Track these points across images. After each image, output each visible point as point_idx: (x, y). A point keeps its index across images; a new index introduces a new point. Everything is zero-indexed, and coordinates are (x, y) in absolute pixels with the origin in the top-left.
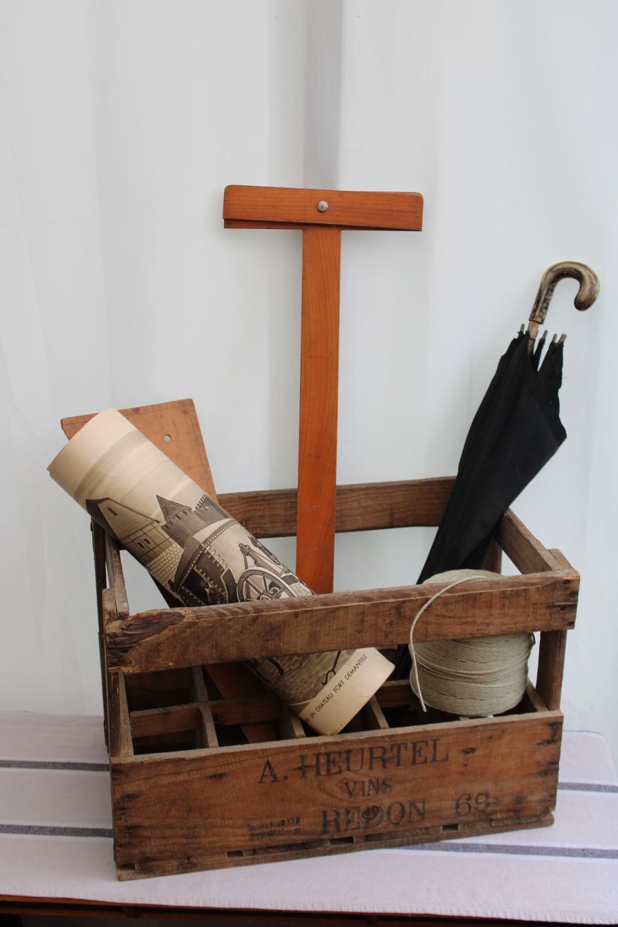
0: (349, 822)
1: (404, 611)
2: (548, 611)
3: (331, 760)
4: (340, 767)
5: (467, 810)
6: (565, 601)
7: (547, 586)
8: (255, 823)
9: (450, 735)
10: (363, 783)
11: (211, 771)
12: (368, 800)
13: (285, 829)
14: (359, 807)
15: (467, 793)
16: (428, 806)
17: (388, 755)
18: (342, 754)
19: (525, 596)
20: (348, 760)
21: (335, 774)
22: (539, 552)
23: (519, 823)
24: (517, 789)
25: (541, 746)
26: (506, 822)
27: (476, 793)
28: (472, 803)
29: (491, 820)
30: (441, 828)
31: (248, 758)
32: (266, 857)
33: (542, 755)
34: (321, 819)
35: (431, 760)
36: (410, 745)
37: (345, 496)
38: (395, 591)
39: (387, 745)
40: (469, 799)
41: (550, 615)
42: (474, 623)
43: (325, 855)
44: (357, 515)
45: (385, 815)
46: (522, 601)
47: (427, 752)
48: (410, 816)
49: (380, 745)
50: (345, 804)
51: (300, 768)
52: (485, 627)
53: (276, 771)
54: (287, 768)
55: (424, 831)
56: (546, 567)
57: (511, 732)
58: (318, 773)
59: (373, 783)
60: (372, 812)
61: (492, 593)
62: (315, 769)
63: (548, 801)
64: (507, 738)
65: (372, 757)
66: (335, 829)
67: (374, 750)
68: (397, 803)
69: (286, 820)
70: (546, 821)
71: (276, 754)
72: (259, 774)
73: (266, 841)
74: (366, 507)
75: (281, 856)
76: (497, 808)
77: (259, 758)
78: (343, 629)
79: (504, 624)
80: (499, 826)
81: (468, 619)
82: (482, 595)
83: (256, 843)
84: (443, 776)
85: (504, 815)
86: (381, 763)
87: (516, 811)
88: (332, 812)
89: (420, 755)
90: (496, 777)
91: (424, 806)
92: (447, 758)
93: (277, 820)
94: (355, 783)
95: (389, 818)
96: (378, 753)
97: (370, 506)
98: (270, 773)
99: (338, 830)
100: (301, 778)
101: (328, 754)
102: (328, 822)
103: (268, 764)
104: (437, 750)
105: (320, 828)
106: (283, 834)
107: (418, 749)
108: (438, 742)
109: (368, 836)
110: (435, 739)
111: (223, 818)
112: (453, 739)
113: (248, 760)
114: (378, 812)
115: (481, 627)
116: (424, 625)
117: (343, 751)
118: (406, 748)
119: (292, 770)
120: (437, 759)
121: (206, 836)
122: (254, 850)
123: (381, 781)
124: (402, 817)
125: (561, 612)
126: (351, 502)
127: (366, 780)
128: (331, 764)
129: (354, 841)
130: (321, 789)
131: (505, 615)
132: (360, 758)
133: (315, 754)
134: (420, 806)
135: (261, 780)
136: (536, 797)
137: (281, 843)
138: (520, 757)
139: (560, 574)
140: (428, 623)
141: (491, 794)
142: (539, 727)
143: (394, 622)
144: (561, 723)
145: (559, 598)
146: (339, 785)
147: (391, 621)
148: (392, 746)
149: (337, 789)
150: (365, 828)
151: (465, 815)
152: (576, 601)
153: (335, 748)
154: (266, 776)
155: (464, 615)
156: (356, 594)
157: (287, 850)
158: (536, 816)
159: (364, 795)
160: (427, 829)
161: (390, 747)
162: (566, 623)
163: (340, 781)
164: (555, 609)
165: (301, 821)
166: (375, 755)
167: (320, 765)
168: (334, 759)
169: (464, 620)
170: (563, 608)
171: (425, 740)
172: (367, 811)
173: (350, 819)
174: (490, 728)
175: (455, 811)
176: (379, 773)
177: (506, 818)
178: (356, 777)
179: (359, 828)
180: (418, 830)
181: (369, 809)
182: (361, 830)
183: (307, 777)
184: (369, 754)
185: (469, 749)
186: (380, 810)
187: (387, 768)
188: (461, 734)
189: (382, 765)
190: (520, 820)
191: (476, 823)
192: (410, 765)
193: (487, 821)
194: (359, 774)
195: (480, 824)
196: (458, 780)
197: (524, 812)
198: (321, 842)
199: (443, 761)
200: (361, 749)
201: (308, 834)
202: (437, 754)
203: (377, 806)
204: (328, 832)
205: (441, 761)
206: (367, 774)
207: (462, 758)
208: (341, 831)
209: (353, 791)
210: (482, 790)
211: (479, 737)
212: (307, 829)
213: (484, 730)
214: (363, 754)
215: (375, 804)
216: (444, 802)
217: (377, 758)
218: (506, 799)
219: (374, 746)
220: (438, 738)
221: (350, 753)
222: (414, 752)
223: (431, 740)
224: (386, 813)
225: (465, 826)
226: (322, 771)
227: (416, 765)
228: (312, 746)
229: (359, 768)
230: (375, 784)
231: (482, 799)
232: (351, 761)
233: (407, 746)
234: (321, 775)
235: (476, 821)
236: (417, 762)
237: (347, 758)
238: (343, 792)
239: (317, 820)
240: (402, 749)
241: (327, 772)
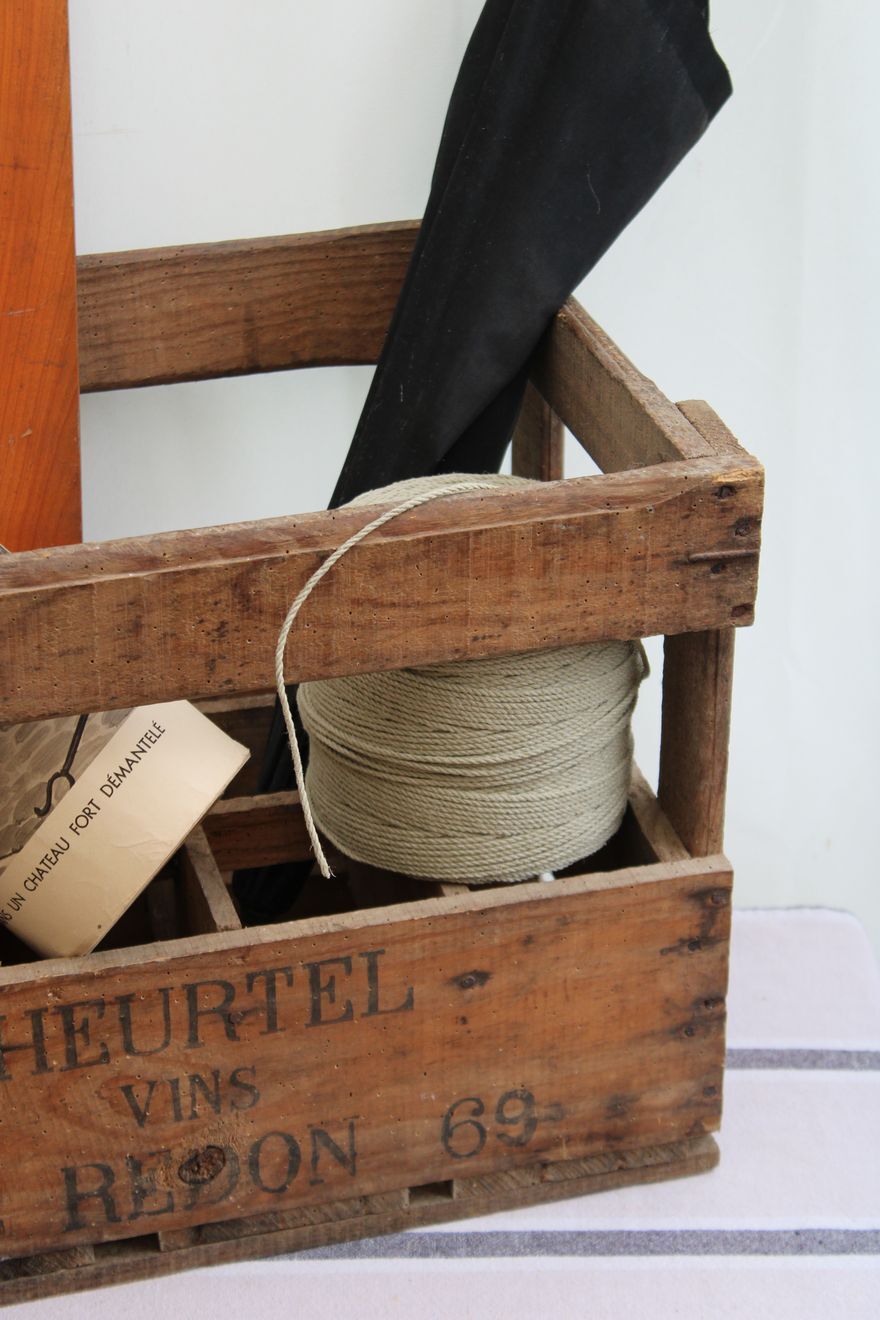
0: (141, 1194)
1: (258, 593)
2: (676, 575)
3: (77, 1025)
4: (103, 1045)
5: (475, 1140)
6: (722, 545)
7: (669, 504)
9: (413, 939)
10: (175, 1083)
12: (193, 1130)
14: (169, 1151)
15: (473, 1094)
16: (363, 1137)
17: (239, 1004)
18: (107, 1008)
19: (608, 535)
20: (126, 1023)
21: (89, 1064)
22: (650, 410)
23: (621, 1168)
24: (613, 1076)
25: (673, 956)
26: (585, 1167)
27: (500, 1093)
28: (489, 1121)
29: (545, 1165)
30: (406, 1194)
33: (677, 980)
34: (60, 1191)
35: (365, 1009)
36: (301, 973)
37: (113, 285)
38: (227, 536)
39: (235, 975)
40: (479, 1111)
41: (683, 587)
42: (464, 619)
43: (80, 1288)
44: (153, 339)
45: (245, 1168)
46: (598, 549)
47: (352, 989)
48: (315, 1169)
49: (218, 979)
50: (129, 1147)
52: (497, 630)
55: (357, 1205)
56: (670, 452)
57: (587, 922)
58: (42, 1065)
59: (202, 1083)
60: (205, 1162)
61: (510, 532)
62: (31, 1052)
63: (699, 1104)
64: (576, 938)
65: (194, 1012)
66: (103, 1217)
67: (199, 989)
68: (275, 1133)
70: (698, 1158)
74: (178, 314)
76: (561, 1131)
78: (80, 651)
79: (554, 619)
80: (566, 1179)
81: (445, 609)
82: (483, 538)
84: (402, 1052)
85: (580, 1149)
86: (222, 1026)
87: (611, 1137)
88: (93, 1171)
89: (332, 1000)
90: (552, 1047)
91: (352, 1137)
92: (409, 1004)
94: (152, 1085)
95: (256, 1179)
96: (210, 1000)
97: (189, 311)
99: (112, 1216)
101: (66, 1011)
102: (81, 1197)
104: (381, 982)
105: (60, 1217)
107: (324, 981)
108: (381, 961)
109: (199, 1229)
110: (372, 953)
112: (423, 949)
114: (224, 1161)
115: (487, 631)
116: (320, 631)
117: (107, 999)
118: (290, 983)
120: (381, 1007)
123: (224, 1076)
124: (293, 1170)
125: (713, 577)
126: (134, 299)
127: (183, 1076)
128: (78, 1036)
129: (162, 1244)
130: (54, 1109)
131: (553, 594)
132: (161, 1015)
133: (27, 1013)
134: (340, 1137)
136: (667, 1096)
138: (617, 989)
139: (710, 468)
140: (329, 625)
141: (539, 1094)
142: (666, 905)
143: (230, 627)
144: (727, 891)
145: (705, 537)
146: (105, 1093)
147: (223, 624)
148: (251, 978)
149: (97, 1105)
150: (188, 1207)
151: (470, 1155)
152: (756, 544)
153: (83, 993)
155: (434, 597)
156: (113, 549)
158: (665, 1147)
159: (178, 1117)
160: (365, 1199)
161: (245, 981)
162: (729, 609)
163: (107, 1084)
164: (694, 571)
165: (5, 1200)
166: (203, 1006)
167: (47, 1042)
168: (86, 1024)
169: (434, 612)
170: (719, 565)
171: (342, 955)
172: (190, 1162)
173: (145, 1185)
174: (526, 912)
175: (440, 1145)
176: (218, 1055)
177: (586, 1158)
178: (152, 1070)
179: (171, 1208)
180: (339, 1205)
181: (197, 1156)
182: (178, 1214)
183: (10, 1077)
184: (186, 1002)
185: (471, 973)
186: (229, 1156)
187: (239, 1039)
188: (445, 933)
189: (224, 1032)
190: (624, 1159)
191: (501, 1175)
192: (304, 1027)
193: (532, 1168)
194: (162, 1060)
195: (513, 1178)
196: (443, 1060)
197: (633, 1139)
198: (65, 1253)
199: (398, 1010)
200: (160, 990)
201: (27, 1236)
202: (381, 992)
203: (218, 1144)
204: (84, 1226)
205: (391, 1011)
206: (182, 1058)
207: (450, 1000)
208: (120, 1220)
209: (147, 1109)
210: (514, 1084)
211: (496, 941)
212: (21, 1220)
213: (511, 921)
214: (167, 1003)
215: (212, 1141)
216: (408, 1123)
217: (208, 1012)
218: (582, 1106)
219: (197, 981)
220: (379, 948)
221: (131, 1005)
222: (313, 990)
223: (361, 955)
224: (244, 1163)
225: (471, 1184)
226: (53, 1059)
227: (324, 1027)
228: (17, 990)
229: (159, 1045)
230: (208, 1085)
231: (514, 1109)
232: (133, 1027)
233: (292, 975)
234: (51, 1070)
235: (500, 1171)
236: (323, 1018)
237: (122, 1019)
238: (118, 1112)
239: (48, 1194)
240: (278, 984)
241: (68, 1060)
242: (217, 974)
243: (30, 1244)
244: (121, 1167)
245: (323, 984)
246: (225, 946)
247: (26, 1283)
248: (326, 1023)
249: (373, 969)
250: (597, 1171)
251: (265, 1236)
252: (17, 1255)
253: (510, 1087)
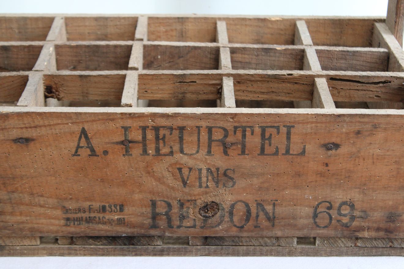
0: (183, 218)
3: (161, 136)
4: (171, 147)
5: (327, 221)
8: (71, 205)
9: (308, 123)
10: (200, 170)
11: (15, 134)
12: (206, 193)
13: (107, 217)
14: (195, 200)
15: (328, 200)
16: (278, 210)
17: (230, 139)
18: (174, 130)
20: (181, 139)
21: (165, 155)
23: (391, 247)
24: (391, 203)
26: (375, 243)
27: (340, 201)
28: (334, 213)
29: (357, 239)
30: (295, 240)
31: (59, 122)
32: (84, 248)
34: (149, 210)
35: (284, 152)
36: (257, 130)
39: (229, 126)
40: (330, 208)
43: (155, 255)
45: (227, 214)
47: (279, 141)
48: (257, 221)
49: (222, 126)
50: (179, 195)
51: (122, 143)
53: (95, 142)
54: (107, 140)
55: (274, 241)
57: (385, 129)
58: (145, 152)
59: (211, 172)
60: (210, 208)
62: (141, 145)
64: (380, 136)
65: (210, 140)
66: (166, 225)
67: (213, 130)
68: (241, 201)
69: (107, 205)
71: (93, 121)
72: (74, 145)
73: (83, 229)
75: (102, 249)
76: (366, 224)
77: (72, 123)
80: (366, 247)
83: (72, 229)
84: (298, 175)
85: (373, 234)
86: (222, 148)
87: (388, 231)
88: (163, 203)
89: (270, 145)
90: (365, 185)
92: (303, 153)
93: (96, 205)
94: (190, 169)
95: (232, 221)
96: (218, 135)
98: (86, 145)
99: (170, 226)
100: (124, 155)
101: (156, 129)
102: (158, 214)
103: (84, 132)
104: (292, 140)
105: (148, 221)
106: (104, 223)
107: (267, 135)
108: (292, 130)
109: (206, 238)
110: (289, 126)
111: (32, 194)
112: (311, 128)
113: (59, 124)
114: (218, 210)
117: (174, 127)
118: (252, 133)
119: (114, 143)
120: (291, 152)
121: (12, 214)
122: (72, 238)
123: (221, 171)
124: (248, 220)
127: (204, 168)
128: (161, 141)
129: (190, 242)
130: (148, 173)
132: (196, 138)
133: (140, 127)
134: (269, 208)
135: (76, 152)
137: (103, 233)
138: (396, 162)
141: (357, 205)
146: (170, 170)
148: (236, 128)
149: (167, 174)
150: (202, 227)
151: (324, 227)
153: (164, 122)
154: (82, 147)
157: (110, 244)
159: (200, 186)
160: (277, 238)
161: (233, 129)
163: (171, 165)
165: (126, 209)
166: (214, 137)
167: (147, 142)
168: (164, 136)
171: (276, 125)
172: (205, 207)
173: (185, 214)
174: (358, 119)
175: (311, 220)
176: (219, 161)
177: (375, 239)
178: (191, 162)
179: (194, 226)
180: (266, 239)
181: (207, 205)
182: (197, 230)
183: (131, 155)
184: (207, 135)
185: (331, 144)
186: (220, 208)
187: (228, 155)
188: (322, 123)
189: (222, 151)
190: (392, 243)
191: (337, 239)
192: (257, 155)
193: (351, 238)
194: (195, 159)
195: (342, 242)
196: (316, 181)
197: (397, 234)
198: (150, 238)
199: (298, 155)
200: (197, 127)
201: (134, 227)
202: (291, 145)
203: (216, 201)
204: (158, 227)
205: (295, 155)
206: (204, 160)
207: (322, 154)
208: (173, 228)
209: (188, 180)
210: (346, 198)
211: (344, 130)
212: (132, 220)
213: (351, 122)
214: (199, 133)
215: (214, 199)
216: (299, 207)
217: (216, 141)
218: (376, 214)
219: (213, 126)
220: (293, 125)
221: (184, 131)
222: (262, 139)
223: (284, 126)
224: (227, 212)
225: (324, 241)
226: (150, 150)
227: (265, 157)
228: (136, 116)
229: (194, 152)
230: (214, 174)
231: (346, 210)
232: (184, 141)
233: (253, 130)
234: (149, 155)
235: (337, 237)
236: (266, 153)
237: (179, 137)
238: (175, 179)
239: (144, 210)
240: (247, 133)
241: (156, 152)
242: (221, 124)
243: (136, 231)
244: (175, 204)
245: (267, 137)
246: (226, 112)
247: (133, 248)
248: (266, 155)
249: (289, 134)
250: (380, 246)
251: (234, 247)
252: (130, 235)
253: (345, 200)
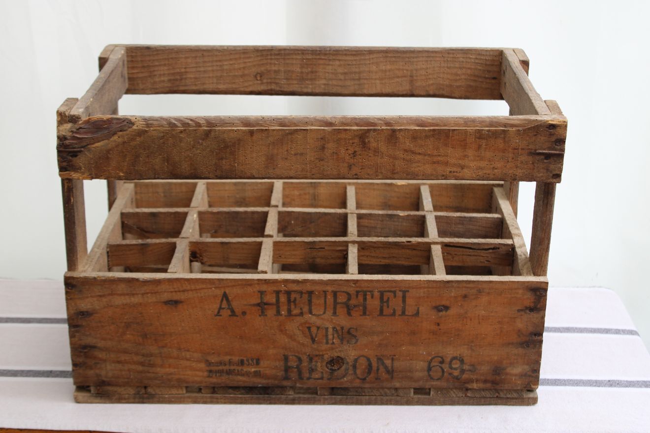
0: (312, 370)
1: (369, 141)
2: (530, 159)
3: (292, 299)
4: (301, 309)
5: (440, 374)
6: (549, 149)
7: (529, 129)
8: (213, 359)
9: (420, 288)
10: (327, 329)
11: (166, 297)
12: (332, 349)
13: (245, 370)
14: (323, 355)
15: (440, 355)
16: (397, 364)
17: (353, 302)
18: (304, 294)
19: (504, 138)
20: (310, 302)
21: (296, 315)
22: (533, 101)
23: (497, 397)
24: (496, 358)
25: (523, 313)
26: (483, 393)
27: (451, 356)
28: (446, 367)
29: (467, 389)
30: (412, 391)
31: (204, 286)
32: (224, 397)
33: (523, 323)
34: (282, 363)
35: (400, 313)
36: (377, 294)
38: (359, 119)
39: (352, 290)
40: (442, 362)
41: (533, 163)
42: (446, 164)
43: (287, 403)
45: (351, 368)
46: (500, 143)
47: (396, 303)
48: (378, 374)
49: (345, 290)
50: (308, 351)
51: (258, 305)
52: (459, 170)
53: (235, 304)
54: (245, 303)
55: (393, 392)
56: (537, 113)
57: (489, 293)
58: (278, 313)
59: (337, 331)
60: (336, 362)
61: (466, 131)
62: (275, 307)
63: (530, 376)
64: (484, 299)
65: (335, 303)
66: (297, 377)
67: (338, 294)
68: (363, 356)
69: (245, 359)
70: (529, 398)
71: (234, 286)
72: (216, 306)
73: (224, 379)
75: (241, 398)
76: (474, 377)
77: (215, 288)
78: (302, 154)
79: (481, 169)
80: (475, 397)
81: (439, 158)
82: (455, 132)
83: (214, 380)
84: (413, 333)
85: (481, 385)
86: (346, 309)
87: (494, 382)
88: (294, 358)
89: (388, 307)
90: (472, 342)
91: (392, 363)
92: (417, 314)
93: (236, 359)
94: (318, 328)
96: (342, 299)
98: (227, 307)
99: (300, 377)
100: (260, 315)
101: (288, 293)
102: (289, 367)
103: (225, 296)
104: (407, 303)
105: (281, 374)
106: (243, 375)
107: (385, 299)
108: (407, 294)
109: (333, 389)
110: (405, 290)
111: (180, 349)
112: (424, 293)
113: (204, 288)
114: (343, 363)
115: (455, 169)
116: (391, 160)
117: (304, 291)
118: (372, 297)
119: (251, 305)
120: (407, 313)
121: (162, 366)
122: (214, 388)
123: (345, 330)
124: (369, 372)
125: (545, 161)
127: (330, 327)
128: (292, 304)
129: (319, 392)
130: (281, 331)
131: (482, 159)
132: (323, 301)
133: (274, 291)
134: (388, 362)
135: (219, 312)
136: (517, 370)
137: (241, 384)
138: (499, 322)
139: (545, 116)
140: (395, 158)
141: (466, 360)
142: (521, 291)
143: (358, 153)
144: (546, 290)
145: (542, 145)
146: (301, 328)
147: (355, 152)
148: (358, 292)
149: (298, 332)
150: (329, 379)
151: (438, 379)
152: (563, 150)
153: (295, 287)
154: (223, 308)
155: (435, 153)
156: (317, 118)
157: (247, 393)
158: (516, 391)
159: (327, 343)
160: (396, 389)
161: (355, 293)
162: (551, 175)
163: (301, 324)
164: (538, 157)
165: (262, 363)
166: (339, 300)
167: (281, 304)
168: (295, 299)
169: (435, 159)
170: (548, 156)
171: (393, 289)
172: (331, 361)
173: (313, 367)
174: (465, 285)
175: (426, 373)
176: (343, 321)
177: (483, 390)
178: (319, 322)
179: (322, 378)
180: (386, 390)
181: (333, 359)
182: (325, 381)
183: (266, 315)
184: (333, 298)
185: (442, 306)
186: (345, 362)
187: (352, 316)
188: (433, 288)
189: (346, 312)
190: (499, 393)
191: (450, 390)
192: (376, 316)
193: (462, 389)
194: (322, 319)
195: (454, 392)
196: (429, 339)
197: (503, 385)
198: (283, 388)
199: (413, 315)
200: (324, 291)
201: (269, 378)
202: (407, 307)
203: (341, 356)
204: (290, 379)
205: (410, 316)
206: (330, 320)
207: (433, 315)
208: (303, 379)
209: (316, 337)
210: (457, 353)
211: (453, 294)
212: (267, 372)
213: (459, 287)
214: (325, 297)
215: (339, 354)
216: (414, 362)
217: (341, 303)
218: (483, 368)
219: (338, 290)
220: (407, 289)
221: (312, 295)
222: (381, 302)
223: (400, 291)
224: (351, 366)
225: (438, 392)
226: (283, 311)
227: (384, 317)
228: (271, 281)
229: (322, 313)
230: (339, 332)
231: (456, 364)
232: (313, 304)
233: (373, 294)
234: (281, 315)
235: (449, 388)
236: (384, 314)
237: (309, 300)
238: (305, 336)
239: (277, 363)
240: (368, 297)
241: (288, 313)
242: (345, 289)
243: (271, 382)
244: (305, 358)
245: (385, 300)
246: (349, 279)
247: (268, 397)
249: (404, 297)
250: (488, 396)
251: (357, 397)
252: (265, 385)
253: (455, 355)
